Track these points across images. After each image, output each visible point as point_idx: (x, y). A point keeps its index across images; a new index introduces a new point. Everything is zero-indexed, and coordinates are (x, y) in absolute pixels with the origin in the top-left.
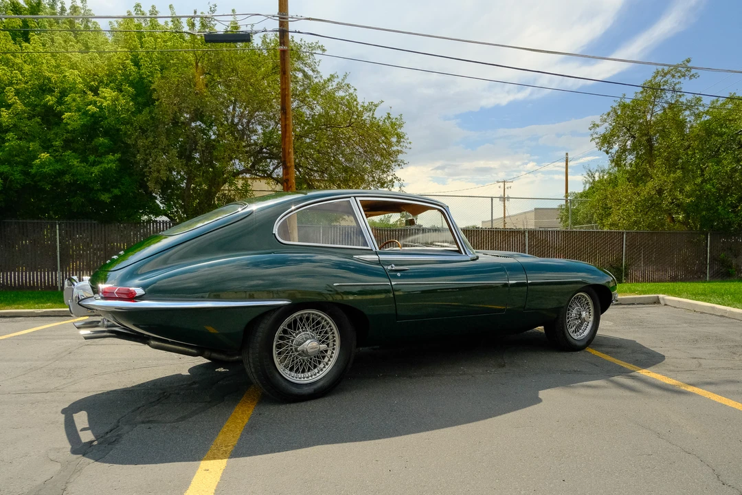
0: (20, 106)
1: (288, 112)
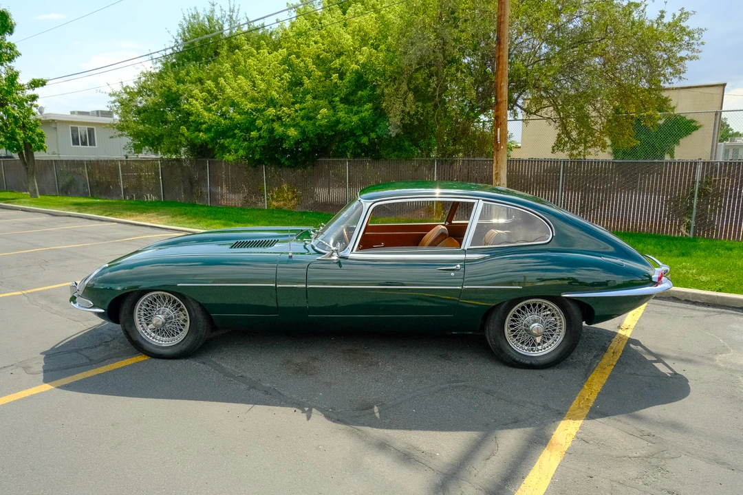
0: (317, 73)
1: (502, 41)
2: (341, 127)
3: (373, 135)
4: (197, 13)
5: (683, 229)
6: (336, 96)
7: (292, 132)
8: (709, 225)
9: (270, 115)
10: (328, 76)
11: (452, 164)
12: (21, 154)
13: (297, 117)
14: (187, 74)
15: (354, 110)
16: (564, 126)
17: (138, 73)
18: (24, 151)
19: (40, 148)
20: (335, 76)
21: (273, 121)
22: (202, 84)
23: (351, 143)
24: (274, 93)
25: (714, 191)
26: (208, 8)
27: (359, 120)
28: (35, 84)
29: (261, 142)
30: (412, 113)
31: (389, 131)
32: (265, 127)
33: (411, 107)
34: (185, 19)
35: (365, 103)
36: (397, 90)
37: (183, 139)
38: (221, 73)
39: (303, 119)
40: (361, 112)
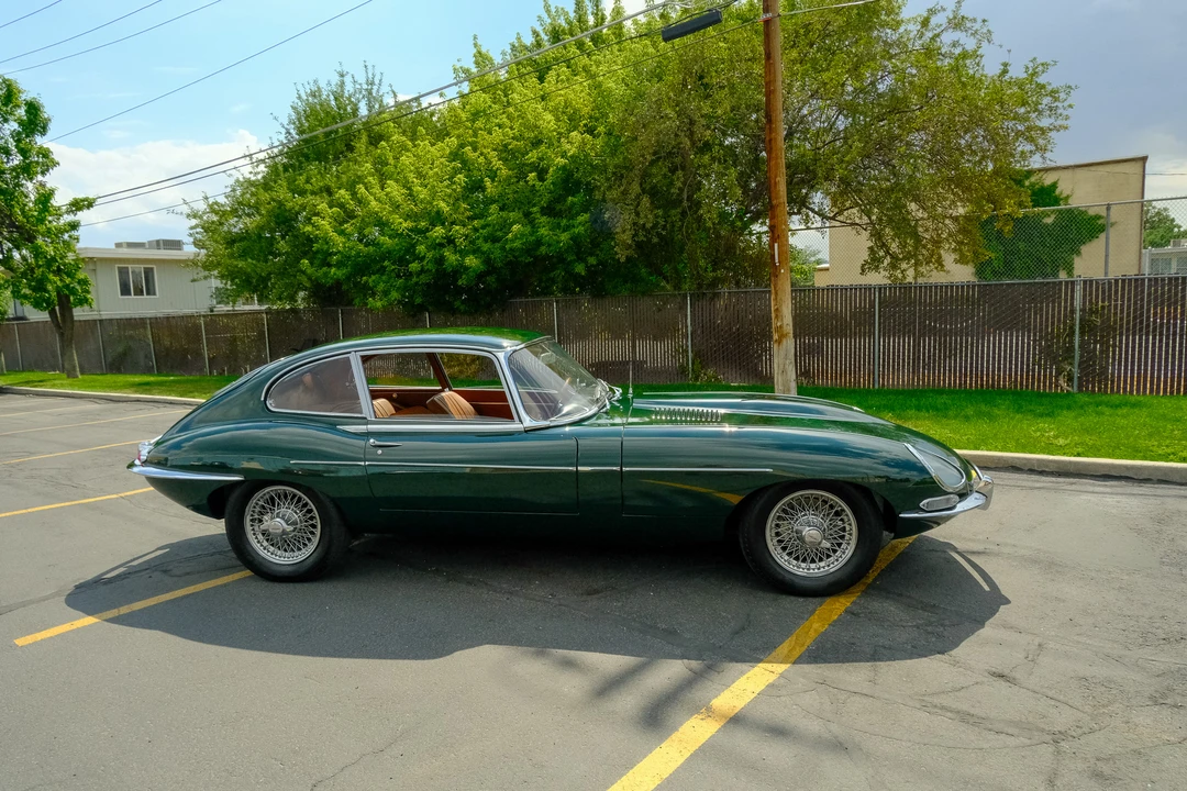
0: (504, 172)
1: (773, 119)
2: (543, 249)
3: (592, 260)
4: (319, 88)
5: (1062, 382)
6: (534, 205)
7: (471, 261)
8: (1100, 375)
9: (437, 237)
10: (522, 176)
11: (712, 299)
12: (52, 313)
13: (478, 238)
14: (308, 182)
15: (562, 224)
16: (877, 235)
17: (231, 181)
18: (57, 308)
19: (83, 301)
20: (532, 175)
21: (441, 245)
22: (330, 193)
23: (559, 273)
24: (442, 204)
25: (1103, 322)
26: (336, 79)
27: (571, 239)
28: (78, 205)
29: (424, 279)
30: (649, 225)
31: (616, 253)
32: (430, 255)
33: (646, 216)
34: (299, 97)
35: (578, 214)
36: (625, 193)
37: (304, 279)
38: (359, 177)
39: (486, 242)
40: (574, 226)
